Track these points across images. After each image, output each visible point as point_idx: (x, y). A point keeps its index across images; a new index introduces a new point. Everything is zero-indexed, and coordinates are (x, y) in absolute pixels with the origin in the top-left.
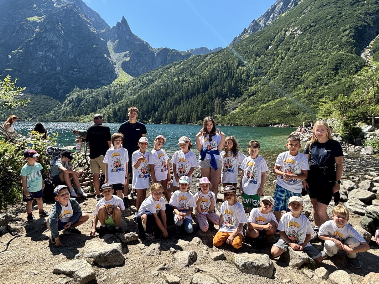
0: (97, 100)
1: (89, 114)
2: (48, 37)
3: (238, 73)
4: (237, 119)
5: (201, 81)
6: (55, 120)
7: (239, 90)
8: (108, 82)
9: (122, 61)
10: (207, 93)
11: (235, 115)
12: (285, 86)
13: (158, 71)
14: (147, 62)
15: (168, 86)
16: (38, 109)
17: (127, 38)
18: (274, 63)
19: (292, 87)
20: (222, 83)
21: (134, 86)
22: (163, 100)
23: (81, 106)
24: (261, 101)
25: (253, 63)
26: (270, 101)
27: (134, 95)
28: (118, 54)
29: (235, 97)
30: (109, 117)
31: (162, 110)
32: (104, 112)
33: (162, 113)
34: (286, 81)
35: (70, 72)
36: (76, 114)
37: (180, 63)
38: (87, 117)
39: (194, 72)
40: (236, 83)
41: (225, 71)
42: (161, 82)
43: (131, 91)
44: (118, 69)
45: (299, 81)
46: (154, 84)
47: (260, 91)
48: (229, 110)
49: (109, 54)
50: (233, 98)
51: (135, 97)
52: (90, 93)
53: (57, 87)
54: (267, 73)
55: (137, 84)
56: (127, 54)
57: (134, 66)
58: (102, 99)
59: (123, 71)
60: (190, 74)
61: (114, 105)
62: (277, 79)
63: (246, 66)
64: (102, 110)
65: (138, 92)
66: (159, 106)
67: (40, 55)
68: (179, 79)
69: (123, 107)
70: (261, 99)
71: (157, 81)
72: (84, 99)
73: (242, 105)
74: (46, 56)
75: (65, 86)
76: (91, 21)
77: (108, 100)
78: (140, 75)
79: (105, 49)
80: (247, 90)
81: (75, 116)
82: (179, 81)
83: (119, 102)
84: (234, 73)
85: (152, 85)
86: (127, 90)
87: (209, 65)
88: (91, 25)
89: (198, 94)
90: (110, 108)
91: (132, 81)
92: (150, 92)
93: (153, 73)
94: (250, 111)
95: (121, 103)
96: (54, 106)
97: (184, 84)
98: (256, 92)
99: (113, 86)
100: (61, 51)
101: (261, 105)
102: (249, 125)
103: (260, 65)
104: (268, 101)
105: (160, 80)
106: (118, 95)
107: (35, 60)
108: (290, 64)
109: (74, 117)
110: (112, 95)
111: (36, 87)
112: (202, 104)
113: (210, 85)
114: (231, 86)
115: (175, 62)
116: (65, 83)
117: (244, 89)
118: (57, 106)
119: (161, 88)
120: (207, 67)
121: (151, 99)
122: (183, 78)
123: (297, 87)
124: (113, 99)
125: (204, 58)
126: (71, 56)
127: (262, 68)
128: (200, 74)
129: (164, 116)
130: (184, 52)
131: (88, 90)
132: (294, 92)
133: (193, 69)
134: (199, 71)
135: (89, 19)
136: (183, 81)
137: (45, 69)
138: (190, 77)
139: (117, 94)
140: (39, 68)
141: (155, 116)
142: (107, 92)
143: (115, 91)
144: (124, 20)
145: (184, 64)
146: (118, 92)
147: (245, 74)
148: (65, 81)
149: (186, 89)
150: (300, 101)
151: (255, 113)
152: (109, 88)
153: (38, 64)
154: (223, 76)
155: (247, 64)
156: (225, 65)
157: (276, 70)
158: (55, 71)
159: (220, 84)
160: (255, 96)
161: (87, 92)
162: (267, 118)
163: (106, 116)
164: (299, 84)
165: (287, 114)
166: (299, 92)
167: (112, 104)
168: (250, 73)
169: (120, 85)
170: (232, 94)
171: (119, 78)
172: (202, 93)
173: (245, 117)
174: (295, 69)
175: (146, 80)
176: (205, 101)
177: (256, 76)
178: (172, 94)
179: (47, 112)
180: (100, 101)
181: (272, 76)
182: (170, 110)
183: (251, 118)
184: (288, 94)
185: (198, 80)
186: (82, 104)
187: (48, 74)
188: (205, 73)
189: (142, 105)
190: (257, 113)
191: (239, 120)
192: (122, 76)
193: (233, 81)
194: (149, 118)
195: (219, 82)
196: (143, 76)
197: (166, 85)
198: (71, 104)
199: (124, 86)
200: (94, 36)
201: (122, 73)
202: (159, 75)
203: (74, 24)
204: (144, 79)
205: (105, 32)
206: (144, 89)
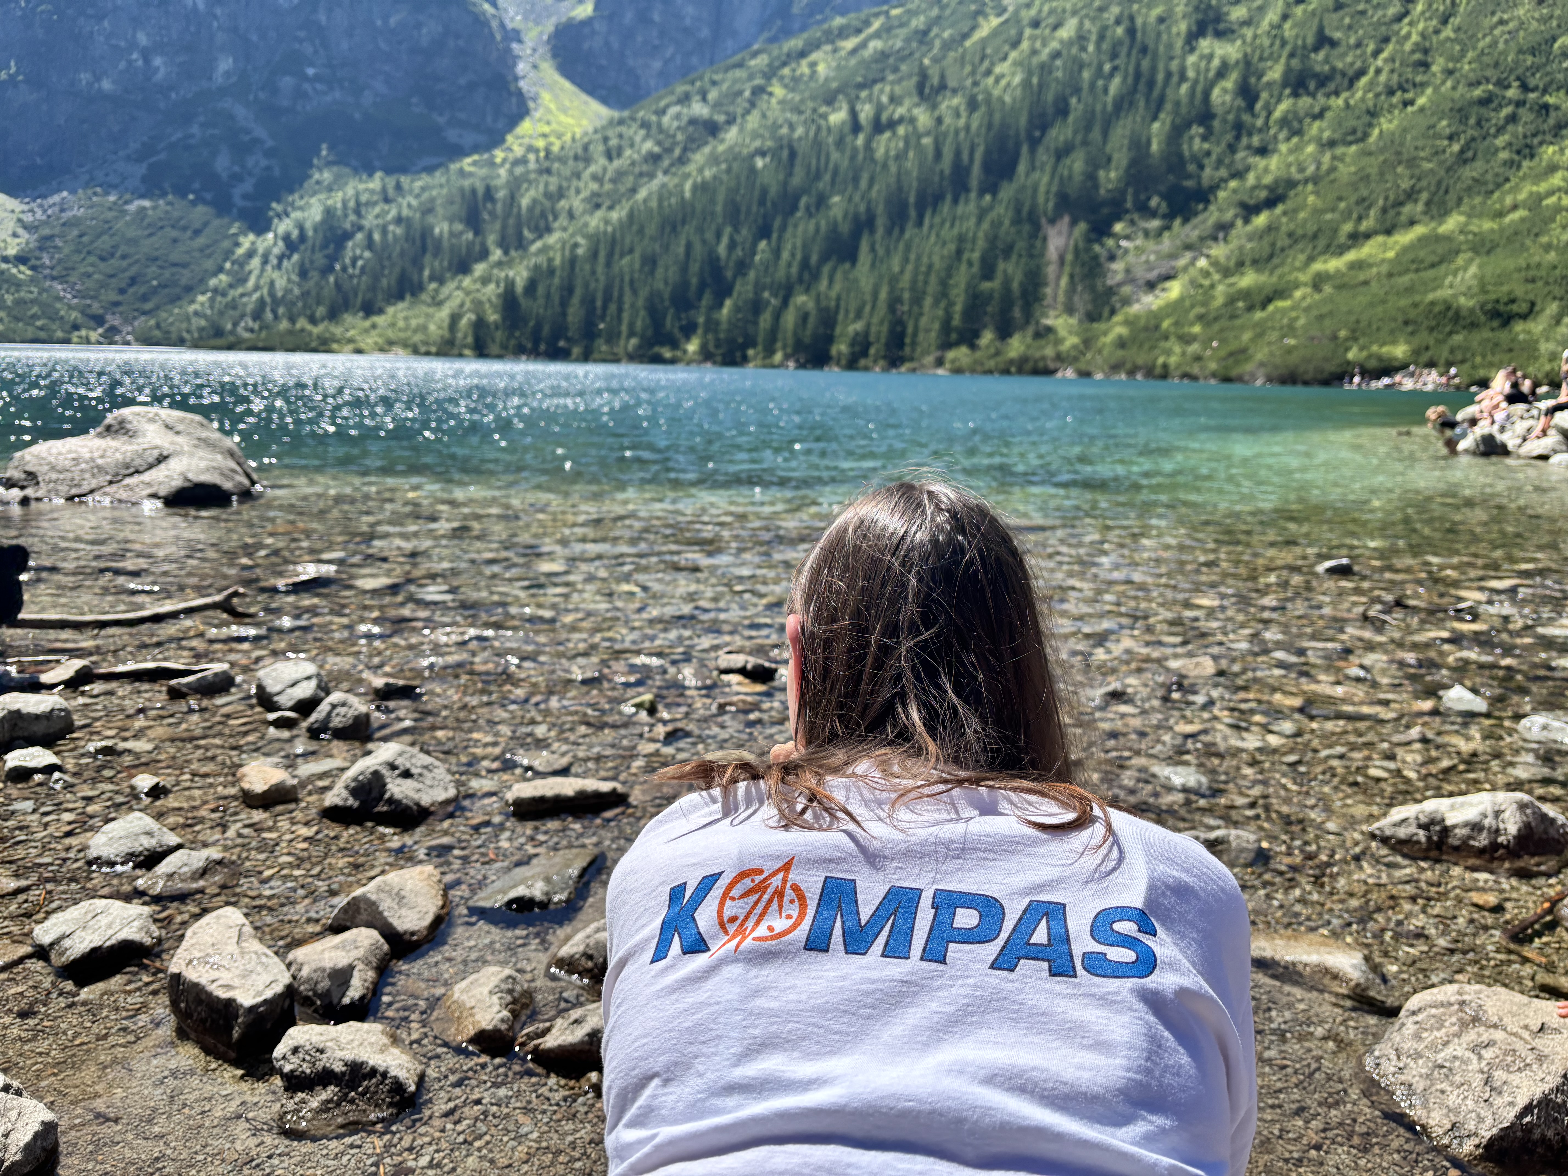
0: (423, 237)
1: (381, 311)
3: (1191, 74)
4: (1166, 338)
5: (975, 125)
6: (213, 342)
7: (1189, 177)
8: (481, 138)
9: (554, 21)
10: (1007, 192)
11: (1156, 317)
12: (1462, 152)
13: (739, 73)
14: (688, 22)
15: (793, 154)
16: (133, 281)
18: (1407, 13)
19: (1504, 155)
20: (1096, 134)
21: (610, 158)
22: (764, 232)
23: (344, 269)
24: (1315, 236)
25: (1285, 17)
26: (1368, 236)
27: (611, 208)
29: (1164, 217)
30: (480, 325)
31: (759, 287)
32: (459, 295)
33: (756, 307)
34: (1472, 121)
35: (287, 82)
36: (321, 311)
37: (867, 23)
38: (374, 326)
39: (942, 77)
40: (1177, 132)
41: (1115, 69)
42: (755, 135)
43: (595, 186)
44: (535, 66)
45: (1551, 121)
46: (720, 148)
47: (1315, 179)
48: (1126, 290)
50: (1155, 224)
51: (615, 215)
52: (387, 200)
53: (222, 164)
54: (1362, 72)
55: (632, 145)
57: (616, 45)
58: (450, 232)
59: (557, 76)
60: (920, 88)
61: (510, 264)
62: (1422, 109)
63: (1243, 37)
64: (445, 291)
65: (634, 190)
66: (742, 267)
68: (854, 113)
69: (551, 272)
70: (1311, 228)
71: (735, 129)
72: (360, 228)
73: (1202, 263)
75: (264, 162)
77: (477, 233)
78: (648, 94)
80: (1239, 175)
81: (313, 321)
82: (856, 127)
83: (534, 248)
84: (1169, 75)
85: (707, 150)
86: (579, 178)
87: (1028, 32)
89: (955, 201)
90: (485, 280)
91: (604, 128)
92: (695, 188)
93: (714, 83)
94: (1245, 294)
95: (545, 249)
96: (209, 264)
97: (883, 144)
98: (1291, 184)
99: (504, 160)
101: (1311, 259)
102: (1234, 373)
103: (1321, 30)
104: (1357, 238)
105: (753, 121)
106: (531, 209)
107: (106, 24)
108: (1502, 22)
109: (309, 327)
110: (499, 207)
111: (120, 166)
112: (976, 255)
113: (1025, 149)
114: (1148, 154)
115: (838, 21)
116: (263, 142)
117: (1223, 172)
118: (228, 265)
119: (752, 170)
120: (1015, 44)
121: (700, 230)
122: (880, 108)
123: (1532, 156)
124: (504, 227)
127: (1333, 44)
128: (975, 84)
129: (765, 320)
131: (375, 183)
132: (1516, 189)
133: (935, 61)
134: (968, 68)
136: (878, 127)
137: (157, 69)
138: (917, 105)
139: (525, 202)
140: (130, 62)
141: (718, 323)
142: (474, 191)
143: (515, 185)
145: (889, 29)
146: (532, 193)
147: (1229, 83)
148: (260, 132)
149: (893, 169)
150: (1544, 239)
151: (1271, 308)
152: (483, 172)
153: (122, 44)
154: (1106, 90)
155: (1247, 23)
156: (1120, 31)
157: (1418, 56)
158: (210, 79)
159: (1085, 143)
160: (1279, 209)
161: (372, 192)
162: (1343, 334)
163: (464, 322)
164: (1548, 138)
165: (1464, 313)
166: (1543, 187)
167: (497, 254)
168: (1260, 76)
169: (542, 154)
170: (1149, 199)
171: (537, 115)
172: (982, 193)
173: (1216, 327)
174: (1533, 52)
175: (675, 124)
176: (993, 240)
177: (1295, 95)
178: (813, 200)
179: (179, 298)
180: (438, 242)
181: (1391, 93)
182: (798, 288)
183: (1246, 336)
184: (1477, 200)
185: (962, 122)
186: (348, 254)
187: (173, 95)
188: (1003, 82)
189: (650, 262)
190: (1284, 311)
191: (1177, 349)
192: (552, 106)
193: (1156, 126)
194: (689, 331)
195: (1075, 132)
196: (662, 104)
197: (781, 147)
198: (296, 257)
199: (559, 159)
201: (551, 87)
202: (747, 94)
204: (664, 119)
206: (665, 173)
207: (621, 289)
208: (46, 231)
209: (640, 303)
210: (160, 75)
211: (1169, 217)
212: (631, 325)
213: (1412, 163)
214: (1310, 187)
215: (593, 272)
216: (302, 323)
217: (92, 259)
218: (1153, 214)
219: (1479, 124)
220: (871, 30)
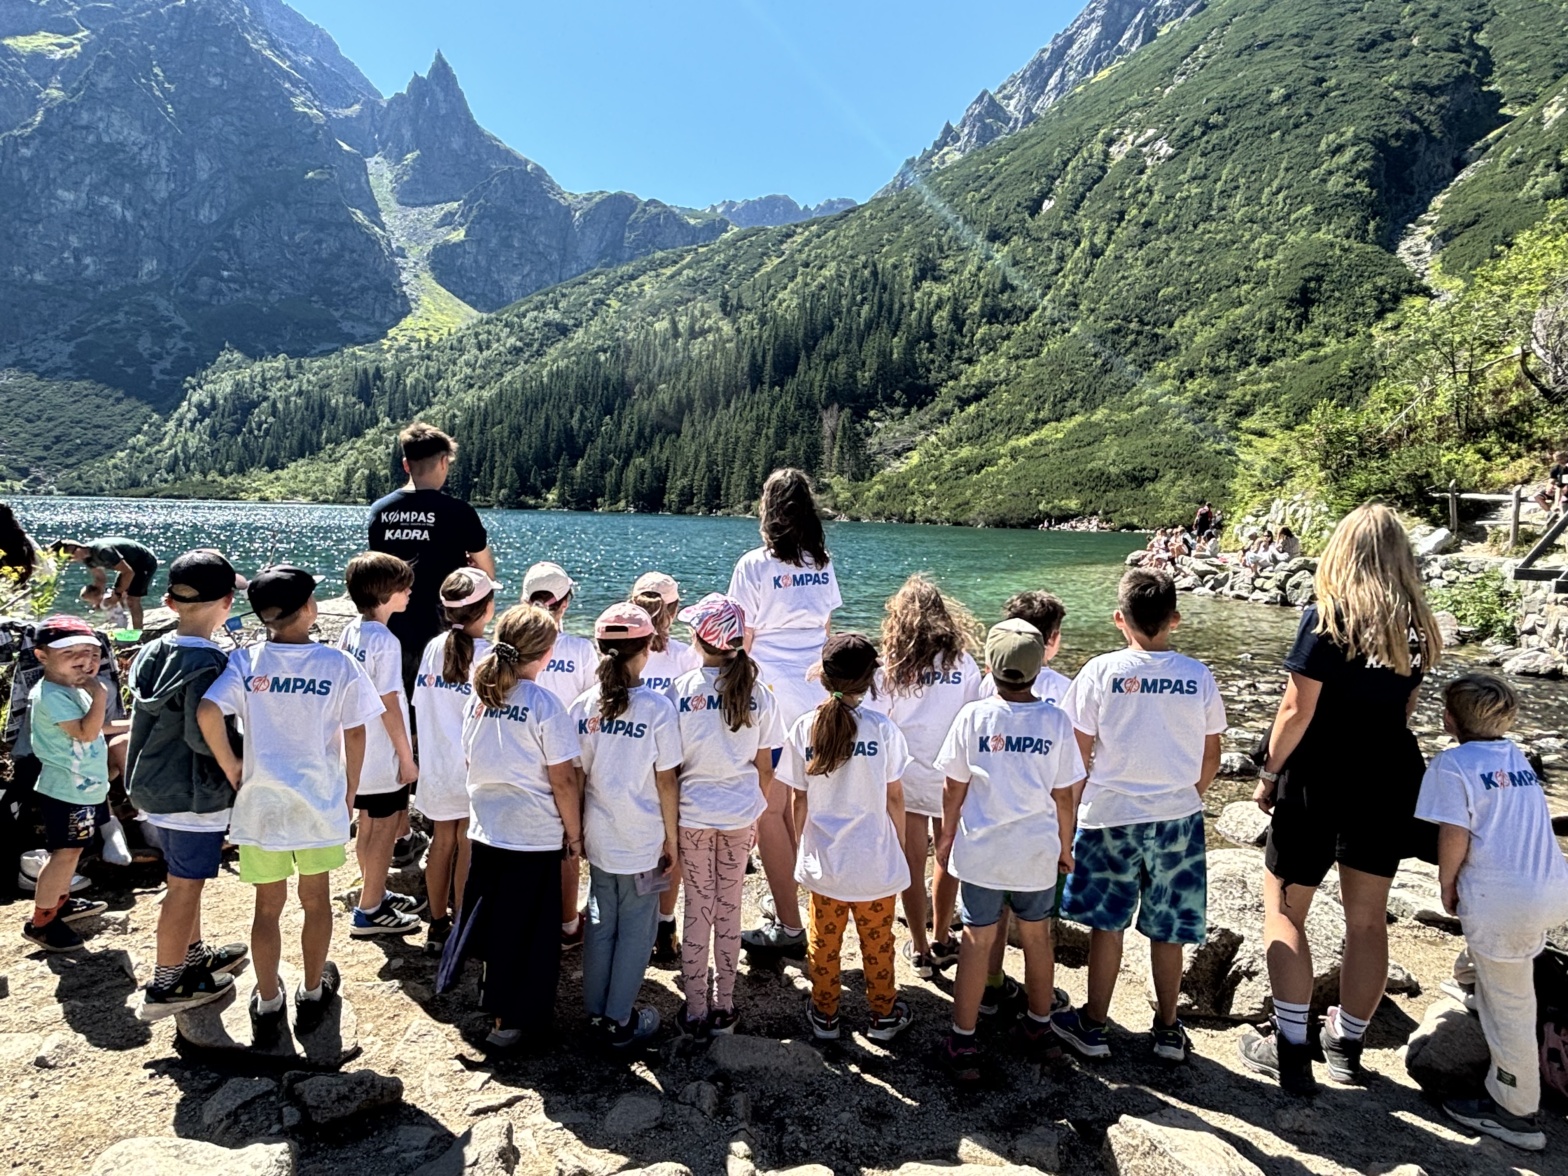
0: (321, 406)
1: (283, 467)
2: (101, 125)
3: (918, 305)
4: (913, 493)
5: (765, 335)
6: (132, 491)
7: (920, 377)
8: (372, 330)
9: (432, 242)
10: (791, 385)
11: (905, 477)
12: (1103, 365)
14: (541, 247)
15: (628, 352)
16: (58, 439)
17: (455, 146)
18: (1061, 269)
19: (1131, 368)
20: (854, 345)
21: (481, 350)
22: (608, 411)
23: (251, 432)
24: (1009, 422)
25: (980, 269)
26: (1045, 422)
27: (481, 388)
28: (413, 213)
29: (904, 406)
30: (372, 477)
31: (605, 452)
32: (353, 454)
33: (604, 466)
34: (1109, 344)
35: (205, 282)
36: (229, 465)
37: (682, 258)
38: (278, 479)
39: (739, 299)
40: (911, 345)
41: (864, 299)
42: (600, 337)
43: (469, 371)
44: (416, 276)
45: (1160, 345)
46: (570, 345)
47: (1006, 382)
48: (880, 458)
49: (374, 213)
50: (898, 410)
51: (485, 394)
52: (289, 377)
53: (145, 345)
54: (1033, 309)
55: (498, 340)
56: (452, 214)
57: (483, 263)
58: (345, 403)
59: (434, 284)
60: (723, 306)
62: (1075, 336)
63: (952, 281)
64: (341, 450)
65: (501, 375)
66: (590, 436)
67: (63, 202)
68: (674, 324)
70: (1006, 416)
71: (581, 331)
72: (266, 399)
73: (933, 438)
74: (95, 212)
75: (181, 344)
76: (296, 66)
77: (368, 405)
78: (510, 301)
79: (360, 188)
80: (955, 377)
81: (222, 473)
82: (676, 335)
84: (902, 305)
85: (560, 345)
86: (455, 364)
87: (801, 270)
88: (295, 83)
89: (753, 391)
90: (376, 443)
91: (475, 326)
92: (551, 375)
93: (564, 295)
94: (965, 462)
96: (129, 426)
97: (697, 347)
98: (990, 385)
99: (391, 347)
100: (163, 190)
101: (1008, 438)
102: (962, 519)
103: (1004, 279)
104: (1038, 424)
105: (595, 325)
106: (414, 387)
107: (40, 227)
108: (1123, 278)
109: (219, 479)
110: (387, 384)
111: (50, 344)
112: (771, 430)
113: (803, 354)
114: (891, 360)
115: (659, 254)
116: (180, 328)
117: (943, 375)
118: (146, 427)
119: (597, 363)
120: (792, 278)
121: (556, 406)
122: (694, 320)
123: (1150, 369)
124: (391, 401)
125: (782, 242)
126: (206, 214)
127: (1014, 289)
128: (764, 305)
129: (610, 477)
130: (695, 214)
131: (280, 362)
132: (1140, 391)
133: (733, 287)
134: (759, 293)
135: (289, 58)
136: (693, 334)
137: (87, 266)
138: (721, 319)
139: (409, 381)
140: (62, 260)
141: (573, 478)
142: (365, 371)
143: (401, 369)
144: (441, 70)
145: (698, 263)
146: (415, 374)
147: (945, 313)
148: (179, 320)
149: (706, 367)
150: (1162, 427)
151: (983, 472)
152: (372, 356)
153: (55, 244)
154: (859, 316)
155: (954, 272)
156: (866, 272)
157: (1070, 299)
158: (136, 276)
159: (846, 352)
160: (984, 401)
161: (277, 369)
162: (1033, 491)
163: (358, 475)
164: (1159, 357)
165: (1113, 477)
166: (1158, 391)
167: (386, 422)
168: (965, 310)
169: (423, 343)
170: (893, 392)
171: (418, 313)
172: (772, 387)
173: (947, 486)
174: (1145, 298)
175: (534, 325)
176: (783, 419)
177: (990, 323)
178: (645, 387)
179: (100, 454)
180: (335, 411)
181: (1054, 323)
182: (636, 452)
183: (968, 493)
184: (1116, 399)
185: (756, 332)
186: (254, 419)
187: (101, 288)
188: (785, 305)
189: (516, 432)
190: (992, 474)
191: (921, 501)
192: (431, 307)
193: (896, 339)
194: (549, 485)
195: (839, 343)
196: (523, 309)
197: (618, 346)
198: (207, 421)
199: (438, 349)
200: (309, 131)
201: (430, 294)
202: (590, 304)
203: (222, 76)
204: (525, 321)
205: (359, 117)
206: (526, 362)
207: (493, 450)
209: (509, 462)
210: (89, 273)
211: (907, 408)
212: (501, 479)
213: (1070, 372)
214: (1003, 387)
215: (470, 438)
216: (213, 475)
217: (19, 421)
218: (897, 404)
219: (1113, 346)
220: (684, 262)
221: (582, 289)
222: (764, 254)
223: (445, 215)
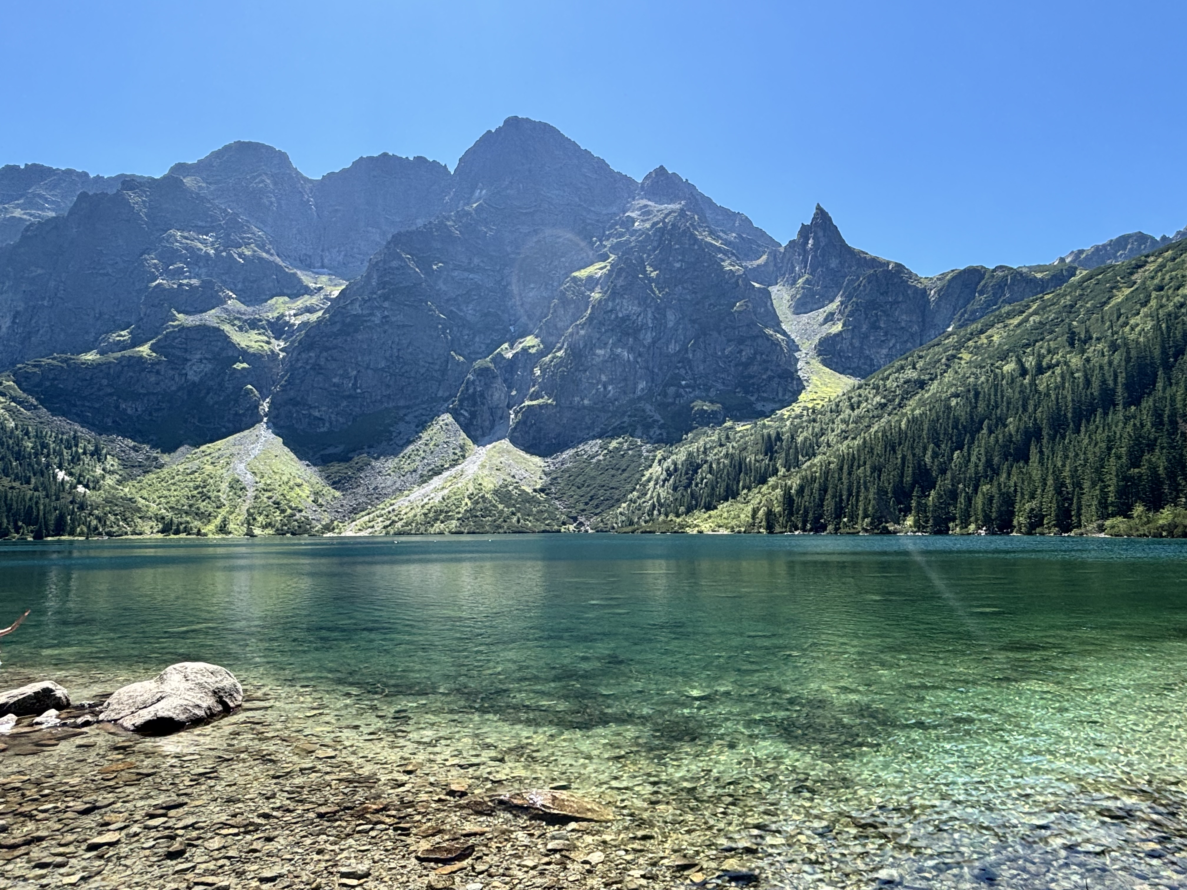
0: (740, 464)
1: (715, 508)
2: (618, 308)
5: (1116, 360)
9: (818, 337)
14: (903, 324)
15: (977, 394)
16: (592, 498)
17: (833, 266)
21: (853, 409)
22: (958, 446)
23: (696, 485)
27: (853, 439)
28: (804, 318)
30: (769, 513)
31: (955, 482)
32: (759, 497)
33: (954, 495)
35: (671, 390)
36: (682, 509)
37: (1028, 307)
38: (710, 517)
39: (1088, 332)
42: (952, 385)
43: (844, 427)
44: (807, 363)
46: (926, 396)
49: (777, 324)
51: (855, 443)
52: (721, 445)
55: (867, 400)
56: (832, 314)
57: (857, 344)
58: (756, 460)
59: (821, 366)
60: (1071, 341)
61: (789, 477)
64: (751, 494)
65: (869, 426)
66: (942, 469)
67: (599, 356)
68: (1021, 364)
69: (813, 480)
71: (936, 382)
72: (706, 462)
74: (614, 358)
76: (726, 243)
77: (771, 459)
79: (767, 310)
82: (1024, 372)
83: (804, 466)
85: (917, 397)
86: (833, 423)
87: (1154, 294)
88: (725, 252)
89: (1106, 413)
90: (774, 487)
91: (849, 392)
92: (909, 422)
93: (921, 357)
95: (811, 467)
96: (629, 487)
97: (1044, 382)
99: (790, 416)
100: (648, 337)
105: (949, 377)
106: (804, 443)
107: (588, 373)
110: (785, 443)
112: (1123, 451)
113: (1161, 372)
115: (1007, 308)
116: (658, 421)
118: (638, 487)
119: (949, 408)
120: (1145, 304)
121: (911, 447)
122: (1040, 357)
124: (787, 455)
125: (1132, 274)
126: (673, 348)
128: (1115, 333)
129: (960, 504)
130: (1040, 268)
133: (1083, 322)
134: (1108, 324)
135: (721, 239)
136: (1040, 370)
137: (610, 391)
138: (1070, 352)
139: (800, 440)
141: (926, 506)
142: (770, 436)
143: (795, 430)
144: (822, 216)
145: (1044, 309)
146: (805, 434)
148: (657, 417)
149: (1053, 396)
152: (776, 424)
153: (594, 382)
158: (634, 393)
161: (713, 441)
163: (761, 512)
167: (782, 471)
169: (811, 411)
171: (809, 389)
172: (1127, 405)
175: (895, 384)
176: (1136, 438)
178: (993, 422)
179: (613, 506)
180: (749, 466)
182: (984, 480)
185: (1106, 359)
186: (699, 477)
187: (617, 403)
189: (877, 469)
192: (819, 383)
194: (907, 511)
196: (887, 372)
197: (969, 391)
198: (672, 480)
199: (821, 413)
200: (734, 280)
201: (817, 373)
202: (943, 360)
203: (682, 261)
204: (888, 382)
205: (766, 264)
206: (889, 415)
207: (858, 487)
208: (554, 476)
209: (871, 495)
210: (610, 395)
212: (865, 510)
215: (840, 479)
216: (671, 517)
217: (574, 488)
220: (1031, 310)
221: (936, 349)
222: (1112, 288)
223: (827, 316)
